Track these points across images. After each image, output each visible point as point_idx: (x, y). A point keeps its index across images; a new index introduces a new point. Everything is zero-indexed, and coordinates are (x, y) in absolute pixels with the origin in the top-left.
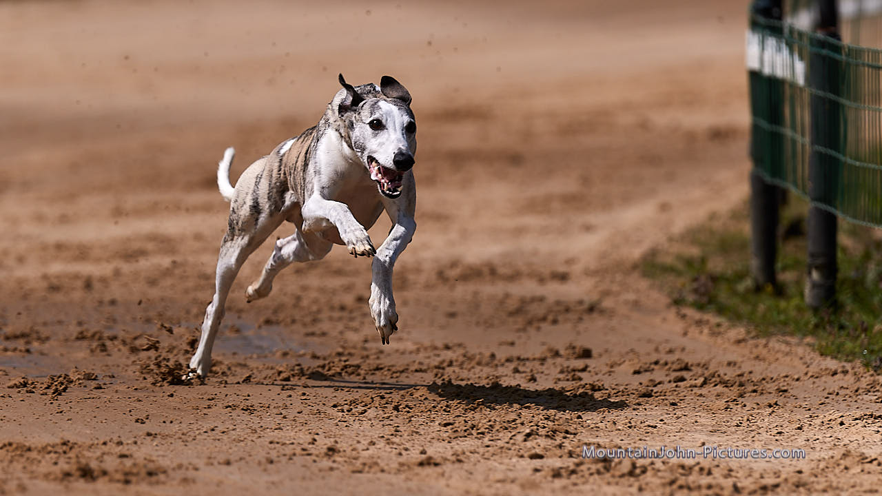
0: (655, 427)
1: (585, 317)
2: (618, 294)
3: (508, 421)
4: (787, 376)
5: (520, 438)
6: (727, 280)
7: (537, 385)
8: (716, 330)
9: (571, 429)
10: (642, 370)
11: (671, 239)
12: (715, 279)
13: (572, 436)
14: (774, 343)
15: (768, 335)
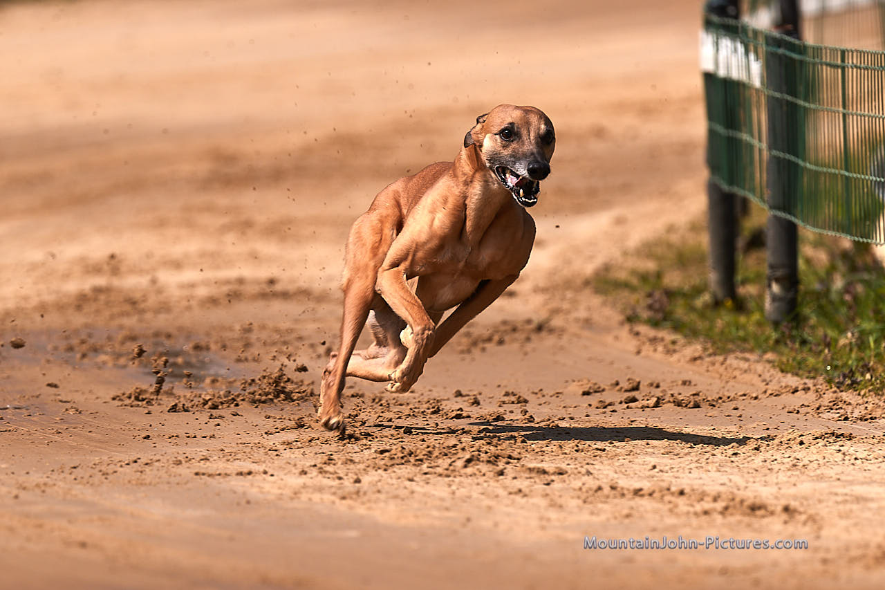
0: (604, 450)
1: (534, 337)
2: (568, 312)
3: (448, 447)
4: (745, 395)
5: (460, 463)
6: (684, 295)
7: (481, 408)
8: (671, 347)
9: (515, 455)
10: (591, 391)
11: (625, 254)
12: (670, 294)
13: (516, 461)
14: (732, 360)
15: (725, 352)
